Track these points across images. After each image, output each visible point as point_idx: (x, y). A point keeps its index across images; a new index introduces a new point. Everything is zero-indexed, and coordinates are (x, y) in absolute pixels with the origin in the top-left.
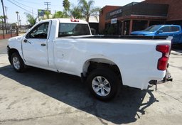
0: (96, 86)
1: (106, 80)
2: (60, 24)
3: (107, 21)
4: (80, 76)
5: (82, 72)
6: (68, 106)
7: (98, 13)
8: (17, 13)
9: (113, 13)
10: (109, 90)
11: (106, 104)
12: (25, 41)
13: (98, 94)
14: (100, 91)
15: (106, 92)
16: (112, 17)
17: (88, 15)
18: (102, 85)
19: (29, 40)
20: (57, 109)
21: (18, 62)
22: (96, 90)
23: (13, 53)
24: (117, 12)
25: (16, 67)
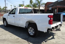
0: (30, 31)
1: (33, 29)
2: (20, 9)
3: (48, 9)
4: (25, 27)
5: (25, 26)
6: (19, 37)
7: (44, 5)
8: (11, 5)
9: (50, 5)
10: (34, 33)
11: (33, 38)
12: (8, 15)
13: (30, 34)
14: (31, 33)
15: (33, 33)
16: (50, 7)
17: (39, 6)
18: (32, 31)
19: (10, 15)
20: (14, 38)
21: (6, 23)
22: (30, 33)
23: (4, 19)
24: (52, 5)
25: (5, 25)
